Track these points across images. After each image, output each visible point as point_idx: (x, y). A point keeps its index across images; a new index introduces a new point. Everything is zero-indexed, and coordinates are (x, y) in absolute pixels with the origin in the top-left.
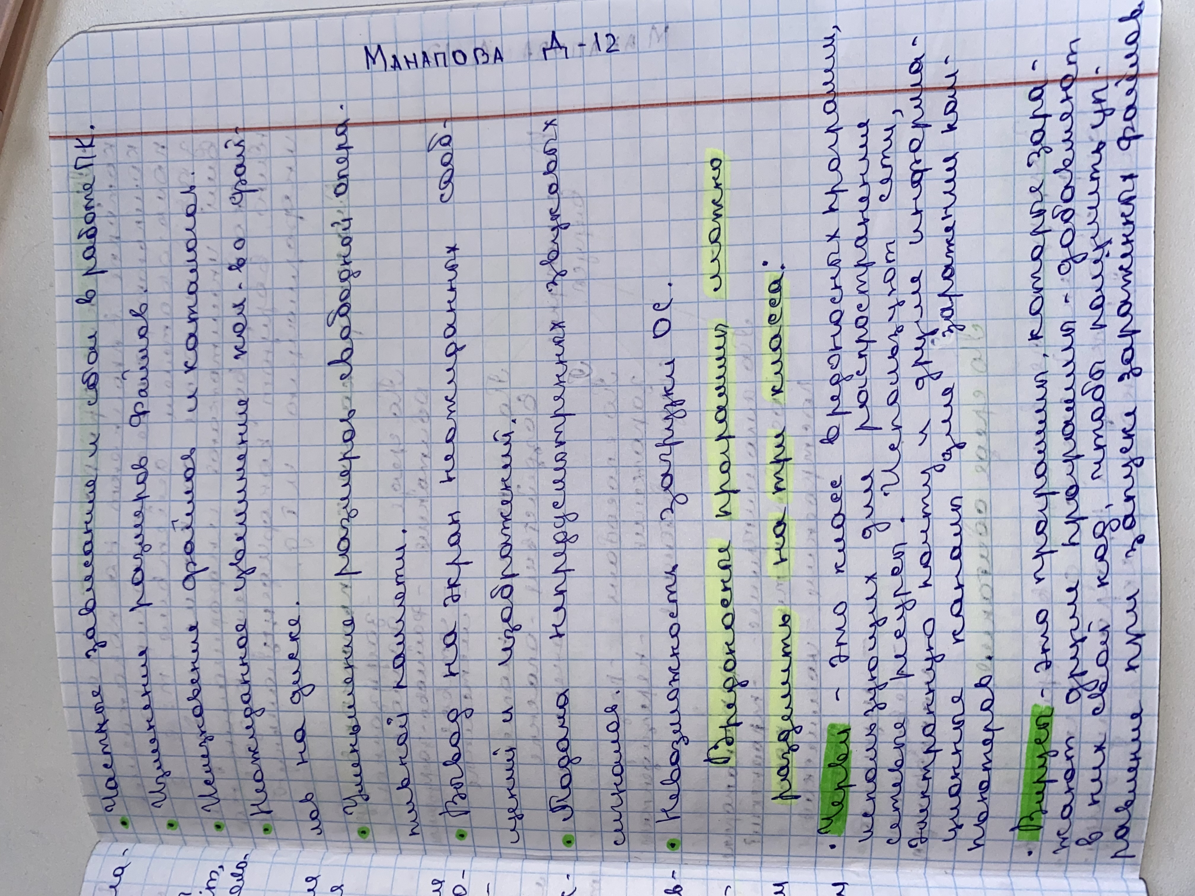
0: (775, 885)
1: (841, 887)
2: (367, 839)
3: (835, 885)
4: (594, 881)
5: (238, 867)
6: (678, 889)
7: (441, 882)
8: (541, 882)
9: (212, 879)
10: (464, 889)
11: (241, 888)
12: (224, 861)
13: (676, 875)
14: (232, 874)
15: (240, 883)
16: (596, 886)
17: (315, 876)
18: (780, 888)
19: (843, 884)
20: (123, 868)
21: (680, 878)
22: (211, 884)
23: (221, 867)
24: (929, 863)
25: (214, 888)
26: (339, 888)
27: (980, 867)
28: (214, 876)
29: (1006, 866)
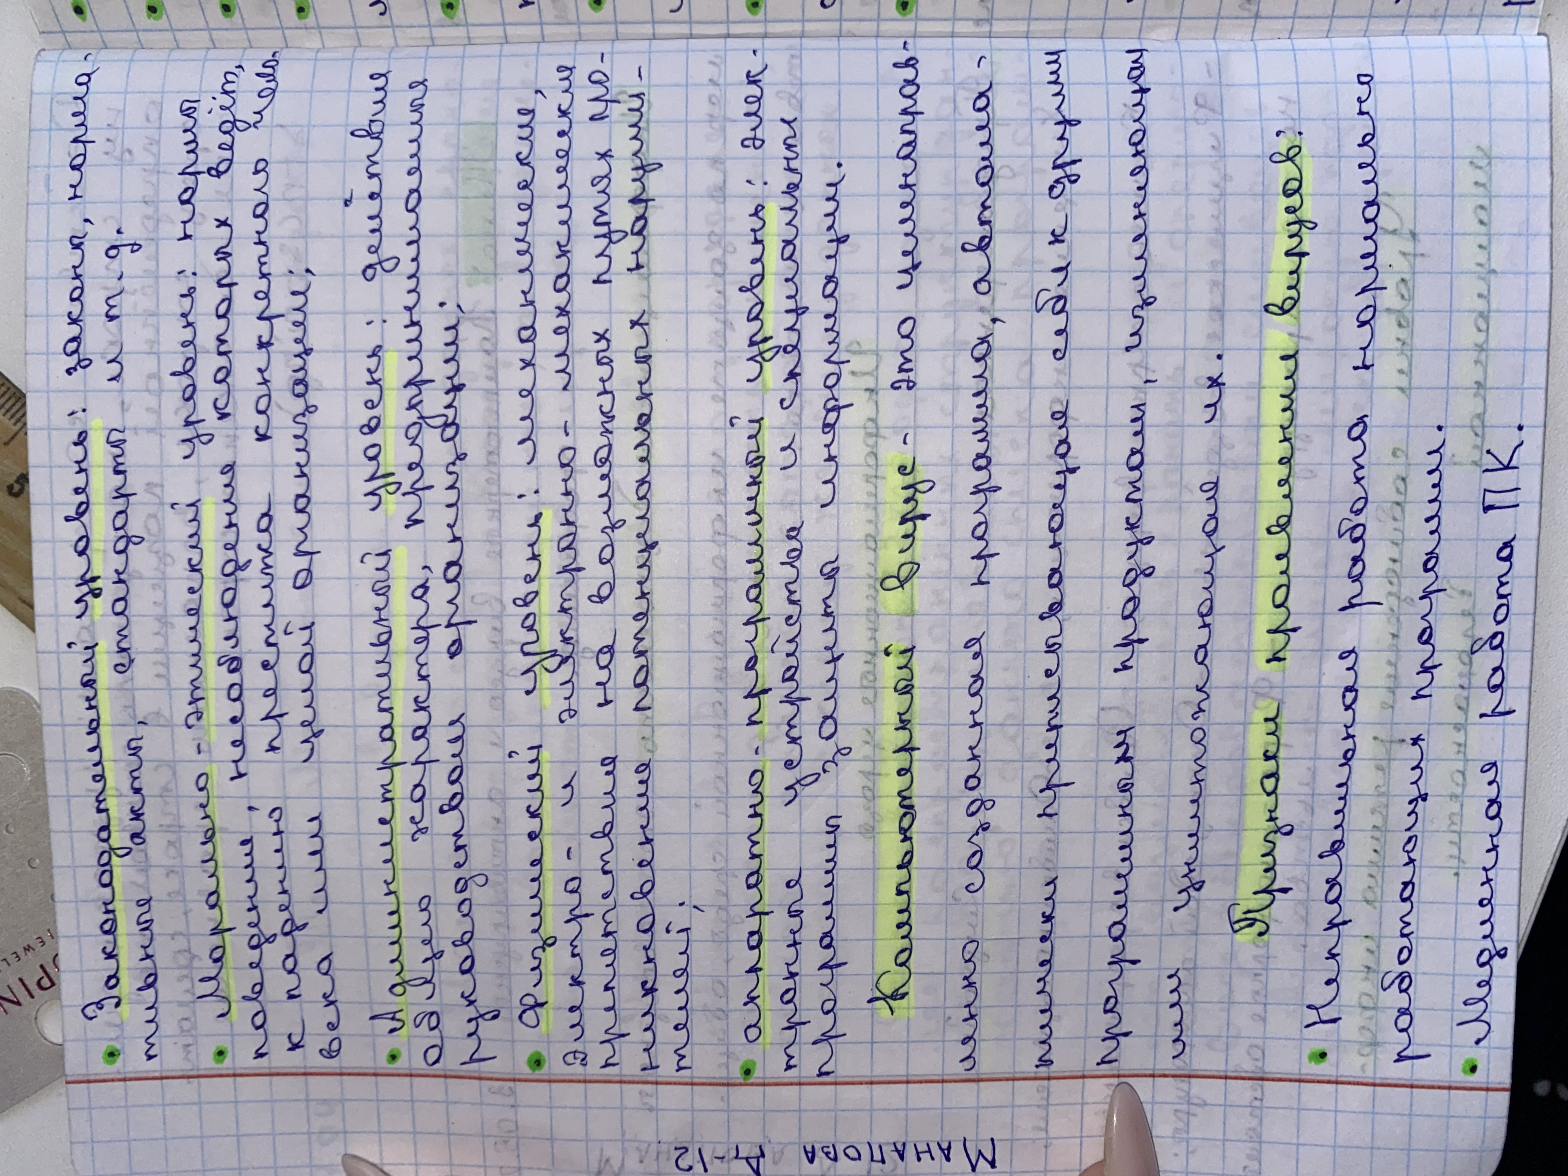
0: (1047, 54)
1: (1139, 54)
2: (455, 20)
3: (1129, 52)
4: (792, 56)
5: (264, 66)
6: (912, 62)
7: (571, 69)
8: (717, 61)
9: (228, 82)
10: (605, 75)
11: (274, 91)
12: (241, 60)
13: (907, 46)
14: (258, 75)
15: (272, 85)
16: (796, 61)
17: (383, 71)
18: (1054, 57)
19: (1141, 50)
20: (88, 75)
21: (915, 49)
22: (228, 87)
23: (240, 67)
24: (1261, 23)
25: (233, 92)
26: (422, 83)
27: (1326, 28)
28: (230, 77)
29: (1362, 24)
